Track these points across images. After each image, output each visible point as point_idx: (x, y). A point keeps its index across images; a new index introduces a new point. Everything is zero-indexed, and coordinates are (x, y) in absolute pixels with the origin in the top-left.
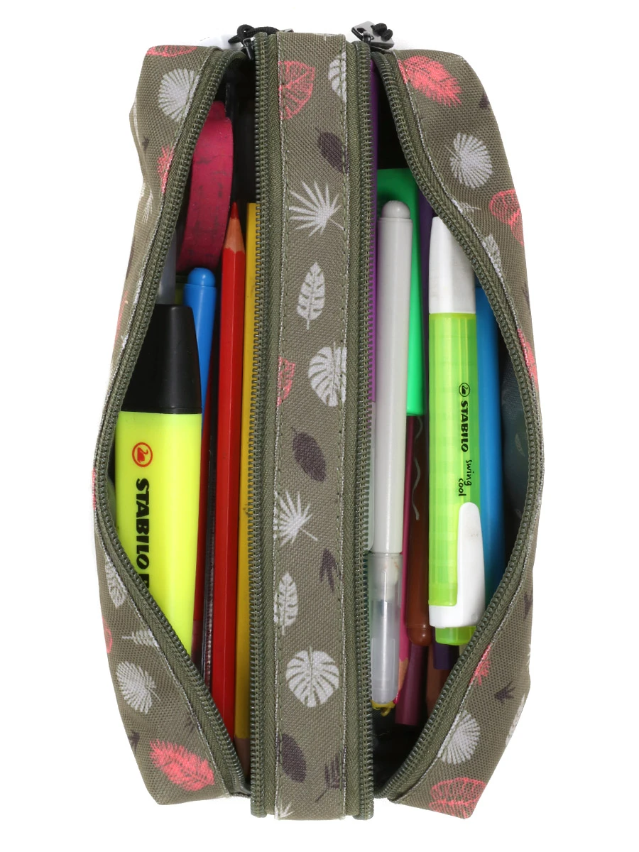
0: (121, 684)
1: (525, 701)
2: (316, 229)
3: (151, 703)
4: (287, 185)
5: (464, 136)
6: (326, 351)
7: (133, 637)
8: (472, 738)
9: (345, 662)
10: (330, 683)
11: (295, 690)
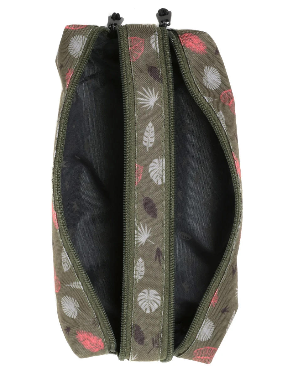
0: (63, 306)
1: (235, 313)
2: (150, 107)
3: (77, 314)
4: (136, 89)
5: (209, 67)
6: (156, 160)
7: (71, 285)
8: (211, 330)
9: (164, 294)
10: (157, 303)
11: (141, 305)
